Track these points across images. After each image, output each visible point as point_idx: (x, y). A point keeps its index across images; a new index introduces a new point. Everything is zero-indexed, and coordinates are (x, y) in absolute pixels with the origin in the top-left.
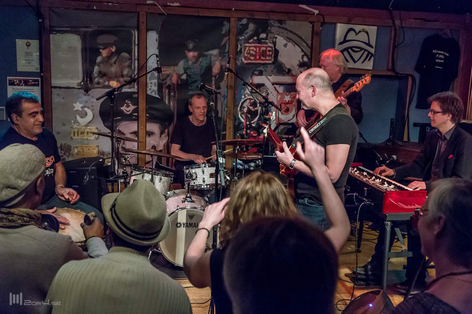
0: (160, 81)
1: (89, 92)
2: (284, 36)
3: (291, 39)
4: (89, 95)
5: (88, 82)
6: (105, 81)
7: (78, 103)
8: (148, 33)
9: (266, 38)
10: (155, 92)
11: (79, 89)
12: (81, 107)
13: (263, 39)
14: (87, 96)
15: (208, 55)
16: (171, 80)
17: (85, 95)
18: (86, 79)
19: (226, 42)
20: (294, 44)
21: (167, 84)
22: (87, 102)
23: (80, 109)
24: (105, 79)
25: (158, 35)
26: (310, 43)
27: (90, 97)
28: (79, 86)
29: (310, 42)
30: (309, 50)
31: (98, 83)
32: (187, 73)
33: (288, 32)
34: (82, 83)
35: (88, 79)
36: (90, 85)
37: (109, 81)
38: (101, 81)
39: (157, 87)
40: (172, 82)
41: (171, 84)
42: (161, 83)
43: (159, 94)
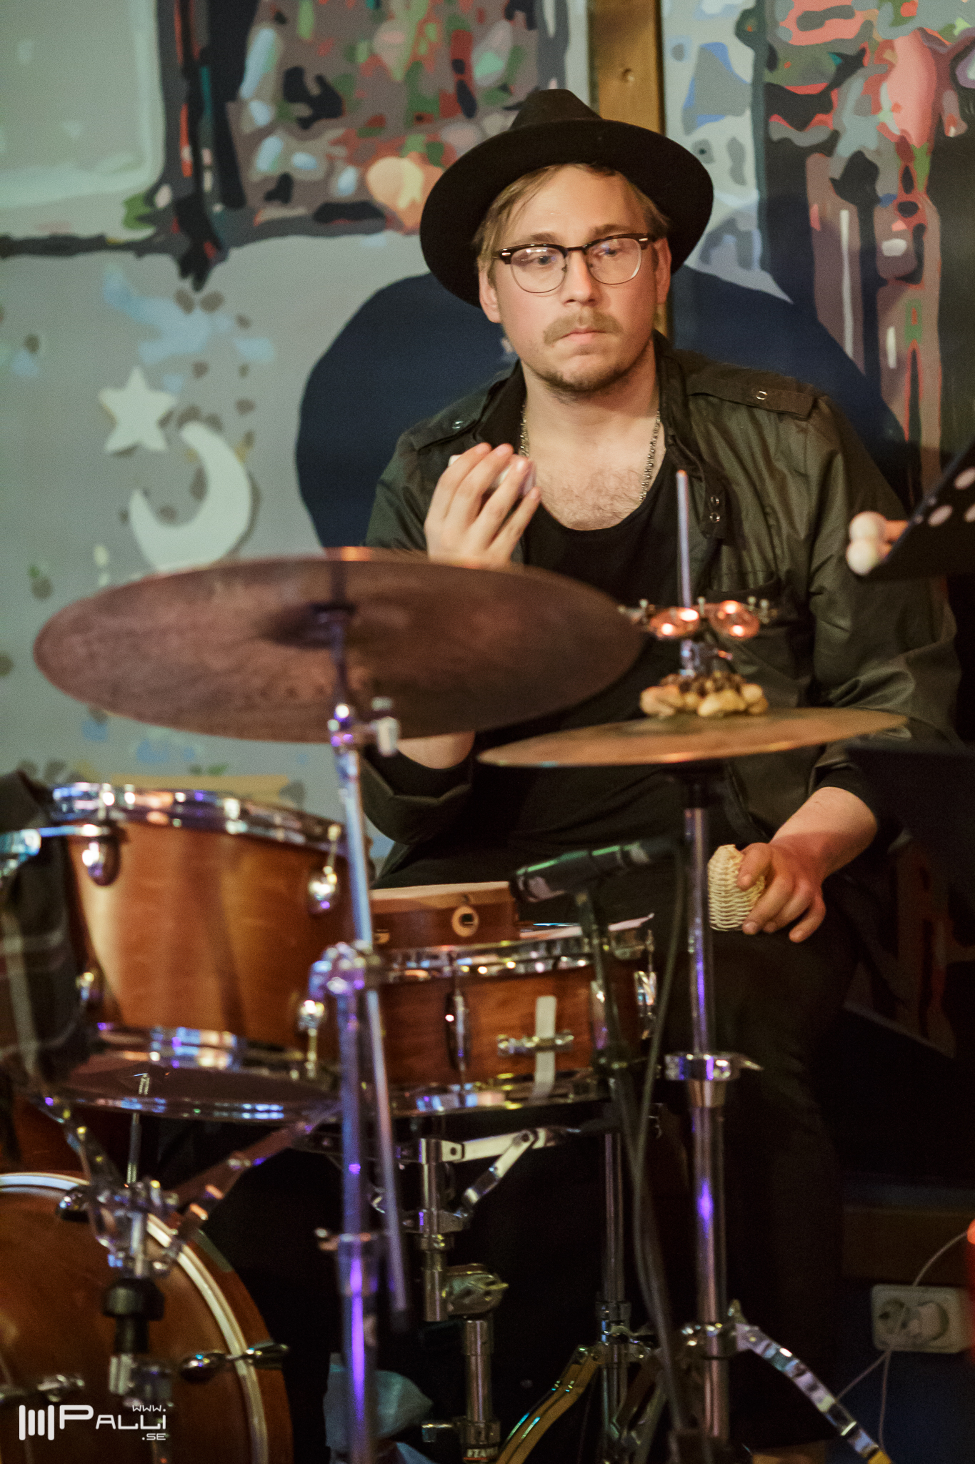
0: (780, 129)
1: (219, 277)
4: (213, 304)
5: (208, 181)
6: (331, 159)
7: (137, 380)
10: (744, 238)
11: (140, 248)
12: (164, 422)
14: (198, 314)
16: (877, 108)
17: (186, 304)
18: (186, 153)
21: (845, 150)
22: (200, 369)
23: (155, 441)
24: (336, 142)
27: (223, 320)
28: (144, 220)
31: (283, 188)
34: (164, 198)
35: (207, 156)
36: (218, 208)
37: (363, 161)
38: (304, 162)
39: (759, 187)
40: (883, 128)
41: (878, 152)
42: (786, 142)
43: (773, 264)
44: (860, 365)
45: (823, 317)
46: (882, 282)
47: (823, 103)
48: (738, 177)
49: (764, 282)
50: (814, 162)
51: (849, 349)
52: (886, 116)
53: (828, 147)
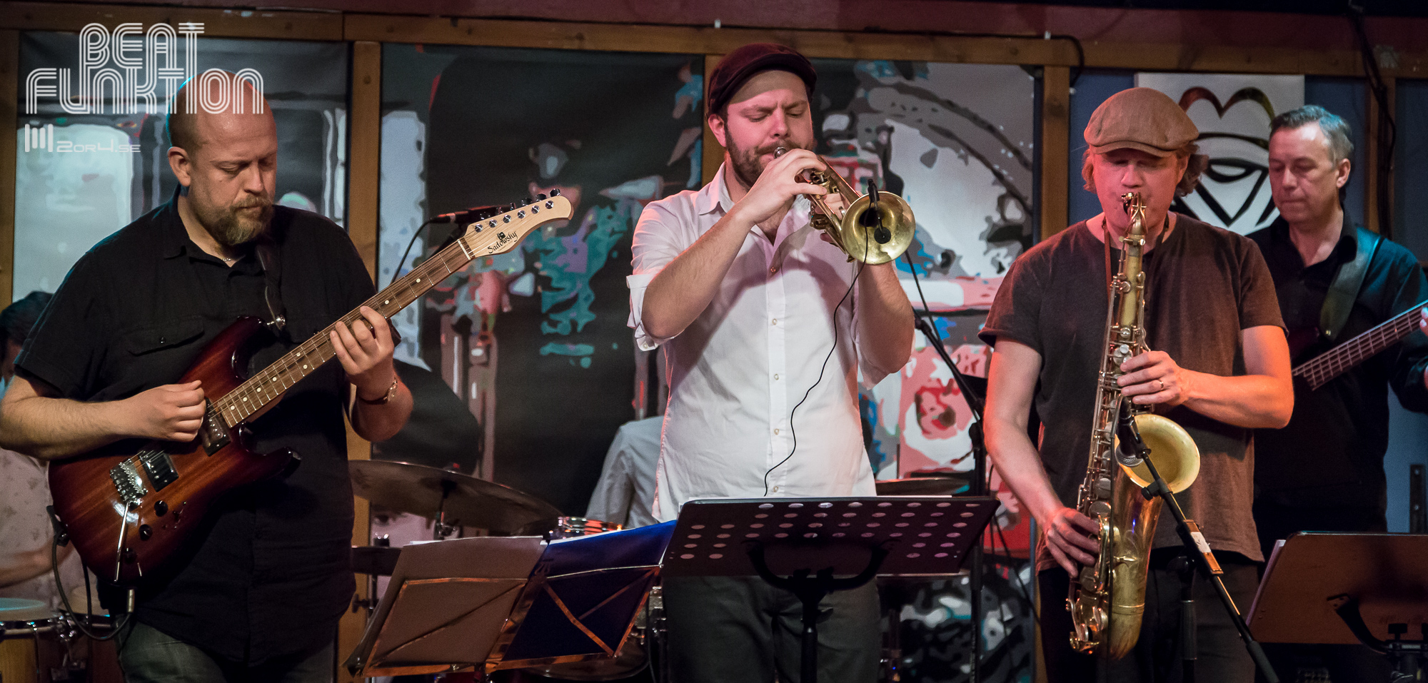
0: (430, 304)
2: (920, 121)
3: (948, 135)
8: (384, 119)
9: (850, 133)
10: (410, 347)
13: (837, 134)
15: (617, 201)
16: (473, 298)
19: (691, 147)
20: (962, 152)
21: (459, 313)
25: (423, 125)
26: (1027, 146)
29: (1031, 146)
30: (1029, 175)
32: (535, 272)
33: (936, 106)
39: (419, 325)
40: (476, 307)
41: (472, 315)
42: (433, 310)
43: (424, 355)
44: (460, 396)
45: (445, 377)
46: (471, 365)
47: (451, 295)
48: (410, 320)
49: (420, 363)
50: (445, 319)
51: (455, 390)
52: (478, 302)
53: (452, 311)
